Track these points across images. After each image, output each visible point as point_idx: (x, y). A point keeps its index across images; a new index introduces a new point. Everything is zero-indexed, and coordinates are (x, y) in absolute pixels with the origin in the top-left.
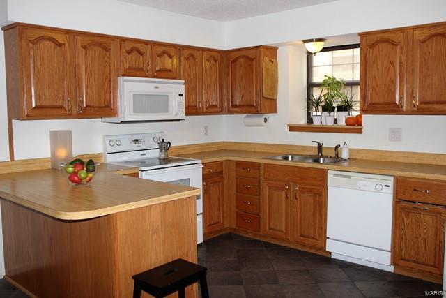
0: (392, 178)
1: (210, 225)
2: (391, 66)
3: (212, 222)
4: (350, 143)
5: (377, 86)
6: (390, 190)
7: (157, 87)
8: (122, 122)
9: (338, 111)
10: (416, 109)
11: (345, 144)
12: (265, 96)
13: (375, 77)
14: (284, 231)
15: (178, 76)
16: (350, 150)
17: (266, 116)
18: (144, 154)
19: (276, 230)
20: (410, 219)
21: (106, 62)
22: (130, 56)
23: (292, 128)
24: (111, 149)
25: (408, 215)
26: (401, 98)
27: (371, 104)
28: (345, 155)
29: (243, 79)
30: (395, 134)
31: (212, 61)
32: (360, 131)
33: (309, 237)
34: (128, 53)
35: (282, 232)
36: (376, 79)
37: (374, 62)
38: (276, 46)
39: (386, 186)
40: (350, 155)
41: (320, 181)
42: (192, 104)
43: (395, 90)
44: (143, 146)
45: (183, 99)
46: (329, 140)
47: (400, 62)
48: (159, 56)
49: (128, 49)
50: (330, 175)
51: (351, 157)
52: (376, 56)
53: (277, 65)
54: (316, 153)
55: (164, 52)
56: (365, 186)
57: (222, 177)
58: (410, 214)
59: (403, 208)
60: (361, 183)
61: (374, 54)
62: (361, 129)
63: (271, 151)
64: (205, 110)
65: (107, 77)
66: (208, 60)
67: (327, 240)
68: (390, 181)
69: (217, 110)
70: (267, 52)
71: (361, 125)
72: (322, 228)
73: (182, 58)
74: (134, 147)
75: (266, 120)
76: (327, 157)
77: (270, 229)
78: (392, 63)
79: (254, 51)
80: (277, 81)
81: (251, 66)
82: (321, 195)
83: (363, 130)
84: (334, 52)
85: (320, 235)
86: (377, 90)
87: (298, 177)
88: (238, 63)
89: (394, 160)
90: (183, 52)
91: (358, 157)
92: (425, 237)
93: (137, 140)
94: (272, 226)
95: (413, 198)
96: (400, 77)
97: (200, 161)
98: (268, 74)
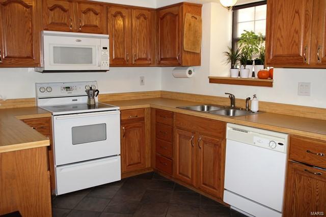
0: (286, 136)
1: (129, 165)
2: (297, 15)
3: (132, 163)
4: (260, 96)
5: (282, 37)
6: (284, 149)
7: (79, 41)
8: (45, 72)
9: (256, 64)
10: (320, 62)
11: (255, 96)
12: (185, 49)
13: (279, 28)
14: (190, 177)
15: (105, 31)
16: (260, 102)
17: (190, 68)
18: (76, 100)
19: (184, 175)
20: (302, 182)
21: (26, 17)
22: (52, 12)
23: (213, 80)
24: (41, 95)
25: (300, 179)
26: (305, 50)
27: (275, 56)
28: (254, 107)
29: (169, 34)
30: (304, 89)
31: (142, 18)
32: (270, 85)
33: (209, 186)
34: (50, 10)
35: (189, 177)
36: (280, 30)
37: (279, 12)
38: (201, 3)
39: (280, 144)
40: (259, 107)
41: (220, 133)
42: (119, 57)
43: (299, 41)
44: (73, 93)
45: (107, 52)
46: (241, 93)
47: (306, 11)
48: (85, 13)
49: (50, 6)
50: (229, 128)
51: (261, 110)
52: (282, 6)
53: (201, 21)
54: (230, 105)
55: (89, 10)
56: (259, 142)
57: (144, 123)
58: (303, 177)
59: (295, 170)
60: (256, 139)
61: (280, 4)
62: (272, 82)
63: (194, 101)
64: (133, 62)
65: (28, 31)
66: (138, 18)
67: (225, 191)
68: (284, 139)
69: (147, 62)
70: (189, 9)
71: (272, 78)
72: (220, 179)
73: (109, 15)
74: (66, 93)
75: (190, 72)
76: (239, 109)
77: (180, 173)
78: (297, 12)
79: (177, 8)
80: (201, 36)
81: (174, 21)
82: (220, 147)
83: (273, 84)
84: (257, 7)
85: (219, 186)
86: (282, 42)
87: (202, 127)
88: (165, 19)
89: (302, 115)
90: (110, 9)
91: (268, 111)
92: (317, 204)
93: (69, 88)
94: (181, 171)
95: (307, 160)
96: (306, 27)
97: (118, 108)
98: (189, 29)
